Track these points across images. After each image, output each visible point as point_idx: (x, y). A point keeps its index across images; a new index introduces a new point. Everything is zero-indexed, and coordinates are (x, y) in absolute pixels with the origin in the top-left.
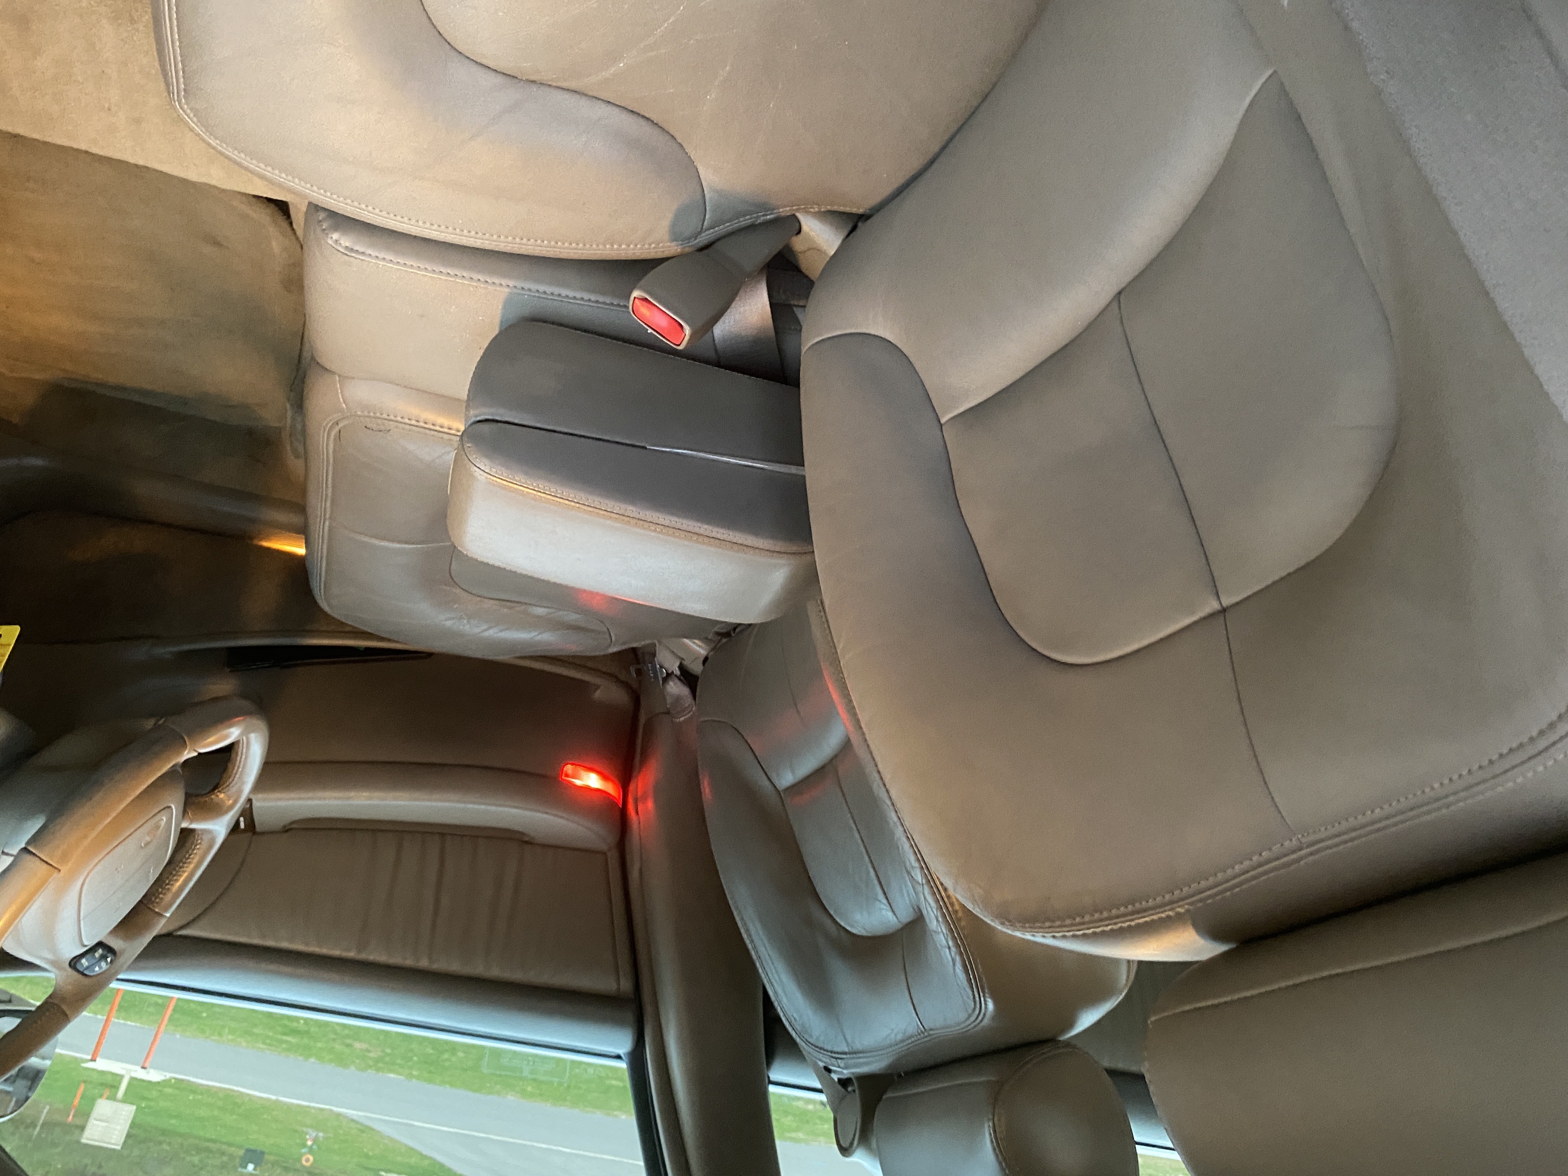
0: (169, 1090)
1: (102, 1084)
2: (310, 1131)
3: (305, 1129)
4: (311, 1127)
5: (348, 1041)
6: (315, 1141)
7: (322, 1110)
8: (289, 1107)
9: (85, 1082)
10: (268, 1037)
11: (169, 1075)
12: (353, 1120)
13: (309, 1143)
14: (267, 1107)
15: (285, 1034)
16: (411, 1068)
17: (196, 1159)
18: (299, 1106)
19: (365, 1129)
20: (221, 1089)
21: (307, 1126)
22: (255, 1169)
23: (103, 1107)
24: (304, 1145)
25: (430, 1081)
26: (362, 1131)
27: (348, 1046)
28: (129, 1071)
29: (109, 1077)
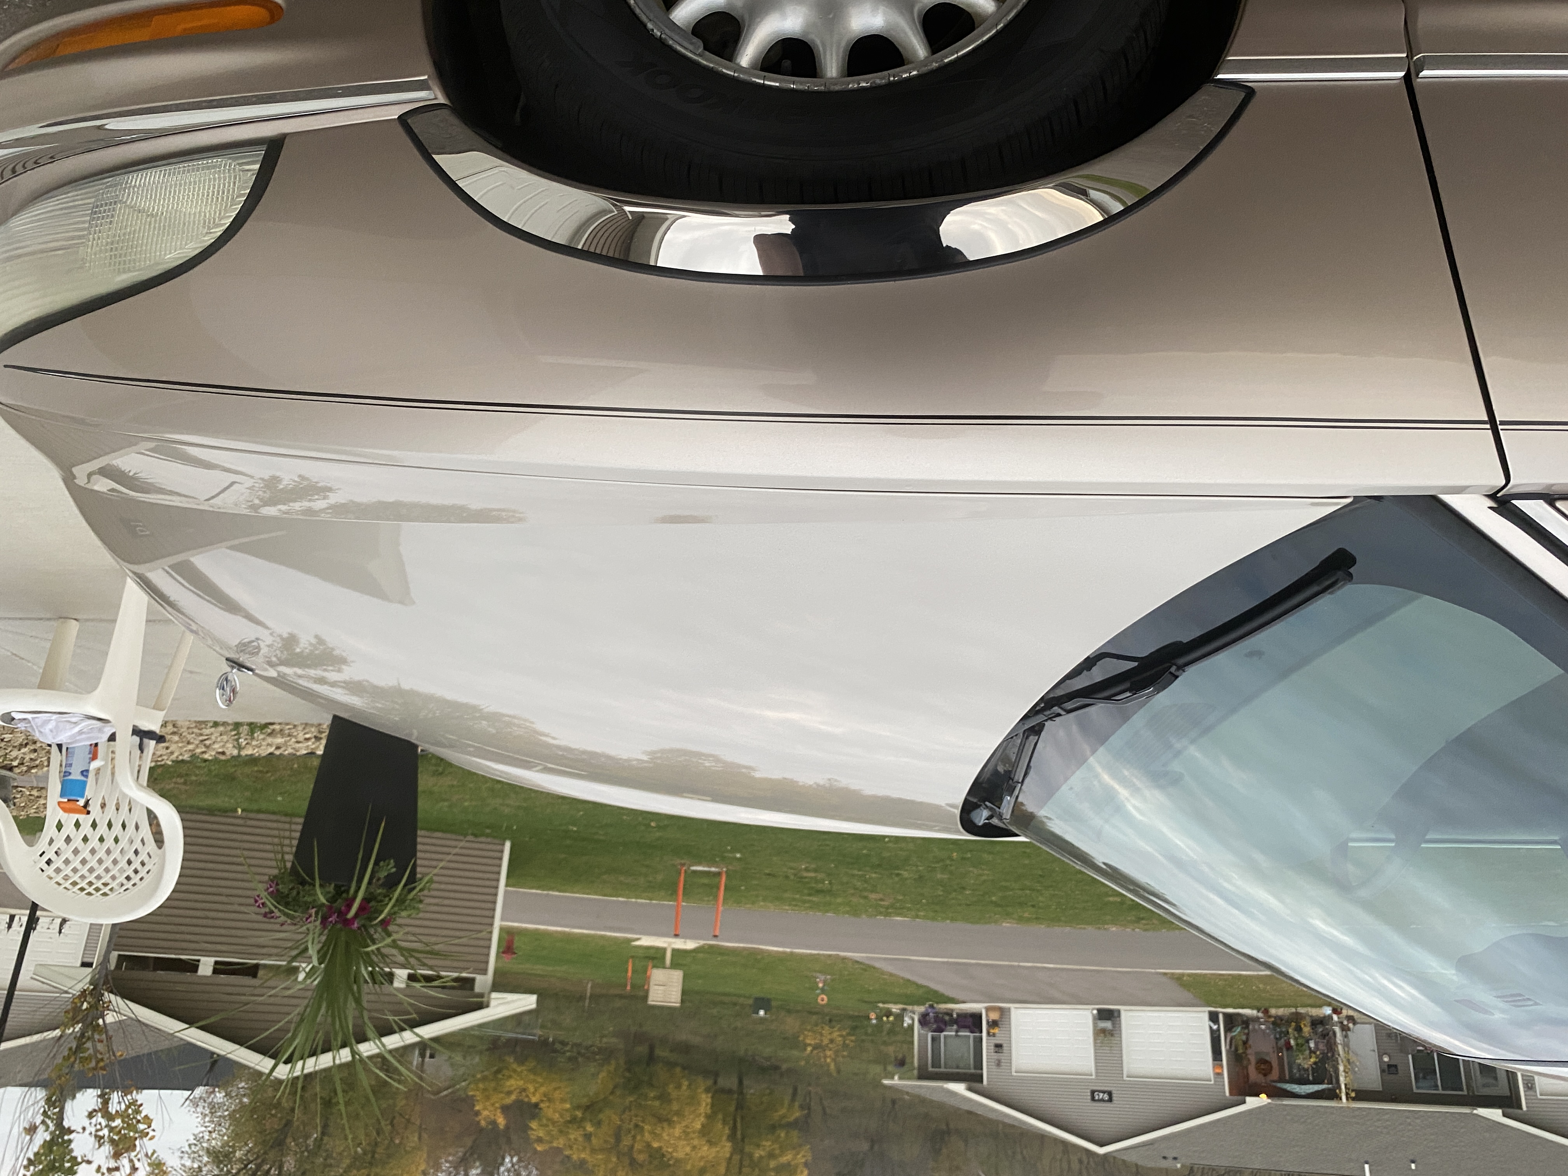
0: (701, 955)
1: (647, 957)
2: (818, 975)
3: (814, 974)
4: (820, 972)
5: (866, 894)
6: (825, 982)
7: (830, 956)
8: (802, 957)
9: (632, 957)
10: (794, 899)
11: (702, 942)
12: (857, 962)
13: (821, 985)
14: (783, 959)
15: (810, 895)
16: (918, 910)
17: (715, 1011)
18: (811, 955)
19: (867, 968)
20: (744, 949)
21: (815, 971)
22: (766, 1014)
23: (657, 975)
24: (818, 988)
25: (933, 919)
26: (865, 970)
27: (866, 898)
28: (670, 944)
29: (652, 951)
